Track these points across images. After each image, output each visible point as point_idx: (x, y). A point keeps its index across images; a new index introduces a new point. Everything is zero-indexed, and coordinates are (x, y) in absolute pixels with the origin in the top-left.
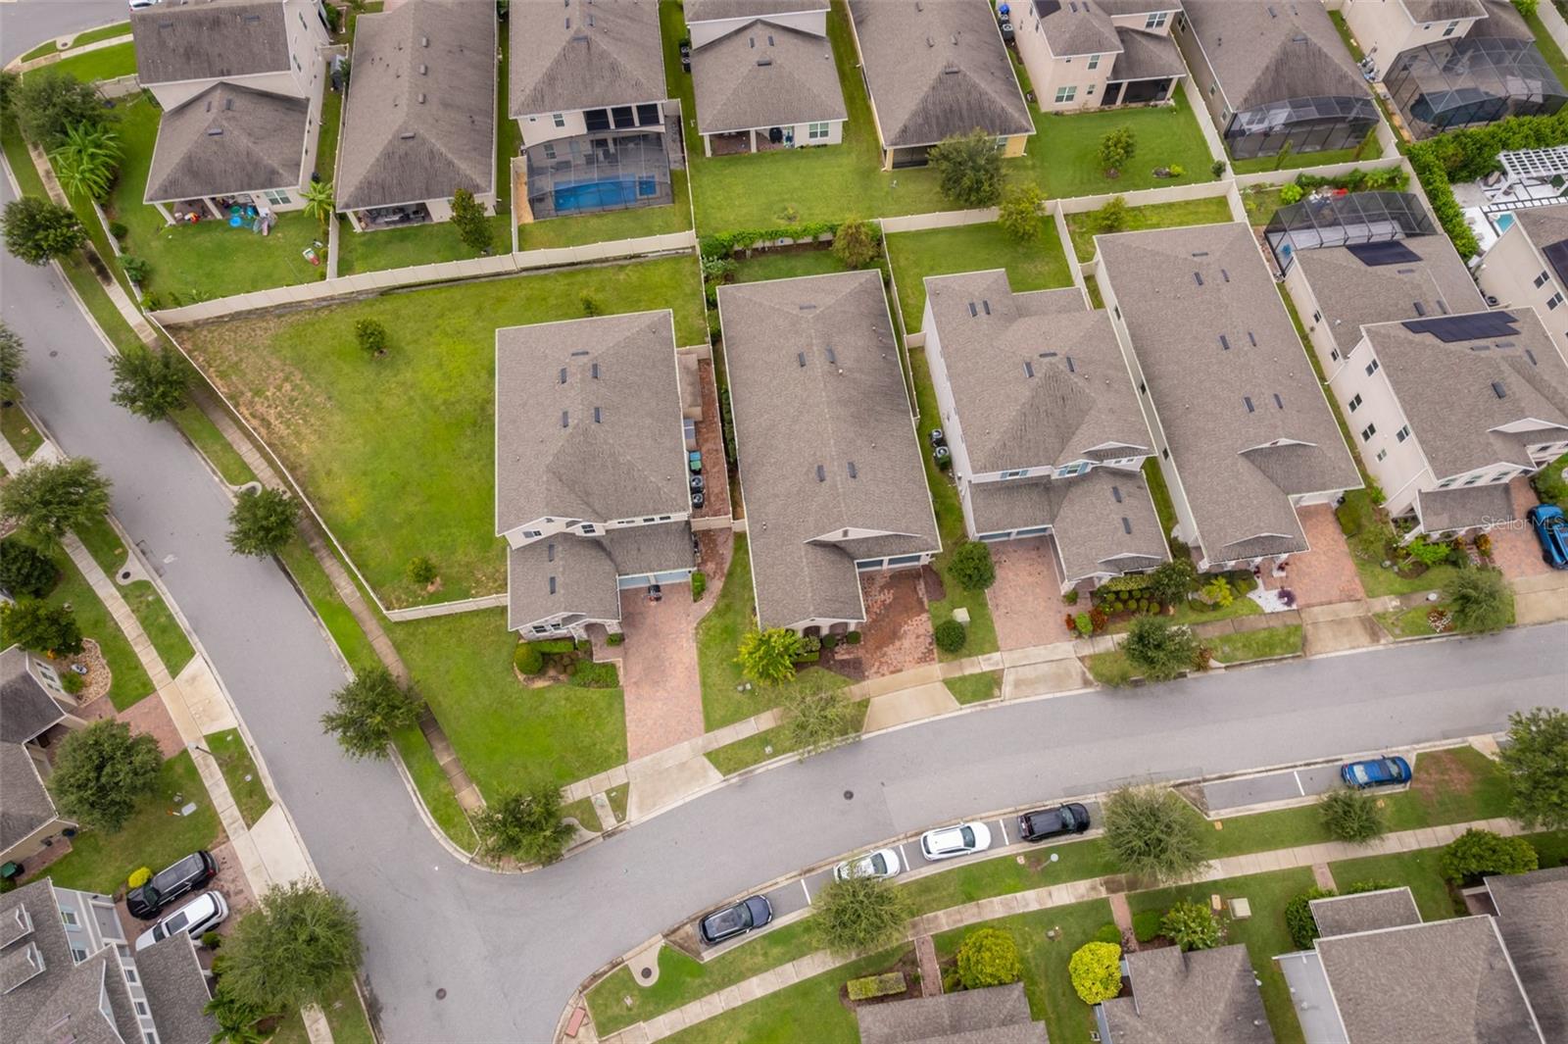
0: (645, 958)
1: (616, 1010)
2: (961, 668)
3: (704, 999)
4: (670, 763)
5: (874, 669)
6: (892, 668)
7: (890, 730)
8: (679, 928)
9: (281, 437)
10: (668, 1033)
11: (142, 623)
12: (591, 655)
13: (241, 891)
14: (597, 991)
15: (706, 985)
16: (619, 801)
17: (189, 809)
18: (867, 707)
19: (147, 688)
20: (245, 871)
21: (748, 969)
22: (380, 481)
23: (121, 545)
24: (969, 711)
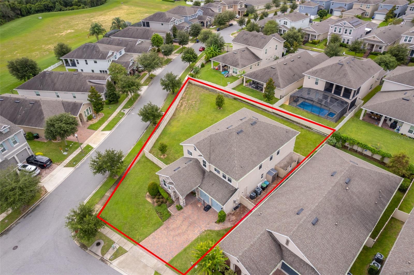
11: (113, 119)
12: (170, 206)
17: (65, 153)
19: (96, 129)
20: (50, 174)
22: (185, 129)
23: (131, 106)
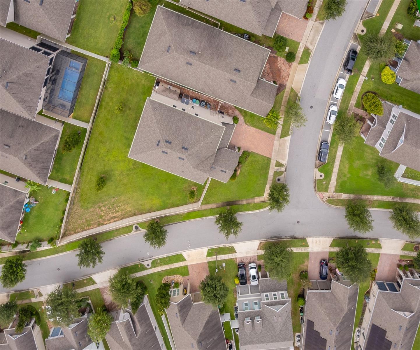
0: (318, 175)
1: (325, 186)
2: (298, 57)
3: (334, 166)
4: (277, 148)
5: (285, 82)
6: (287, 76)
7: (302, 86)
8: (316, 164)
9: (122, 215)
10: (336, 178)
11: (166, 265)
13: (251, 258)
14: (318, 188)
15: (332, 164)
16: (279, 165)
18: (293, 90)
19: (186, 267)
20: (246, 256)
21: (334, 154)
22: (152, 192)
23: (138, 265)
24: (310, 62)
